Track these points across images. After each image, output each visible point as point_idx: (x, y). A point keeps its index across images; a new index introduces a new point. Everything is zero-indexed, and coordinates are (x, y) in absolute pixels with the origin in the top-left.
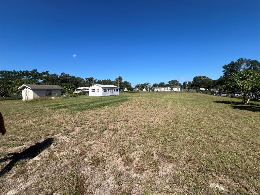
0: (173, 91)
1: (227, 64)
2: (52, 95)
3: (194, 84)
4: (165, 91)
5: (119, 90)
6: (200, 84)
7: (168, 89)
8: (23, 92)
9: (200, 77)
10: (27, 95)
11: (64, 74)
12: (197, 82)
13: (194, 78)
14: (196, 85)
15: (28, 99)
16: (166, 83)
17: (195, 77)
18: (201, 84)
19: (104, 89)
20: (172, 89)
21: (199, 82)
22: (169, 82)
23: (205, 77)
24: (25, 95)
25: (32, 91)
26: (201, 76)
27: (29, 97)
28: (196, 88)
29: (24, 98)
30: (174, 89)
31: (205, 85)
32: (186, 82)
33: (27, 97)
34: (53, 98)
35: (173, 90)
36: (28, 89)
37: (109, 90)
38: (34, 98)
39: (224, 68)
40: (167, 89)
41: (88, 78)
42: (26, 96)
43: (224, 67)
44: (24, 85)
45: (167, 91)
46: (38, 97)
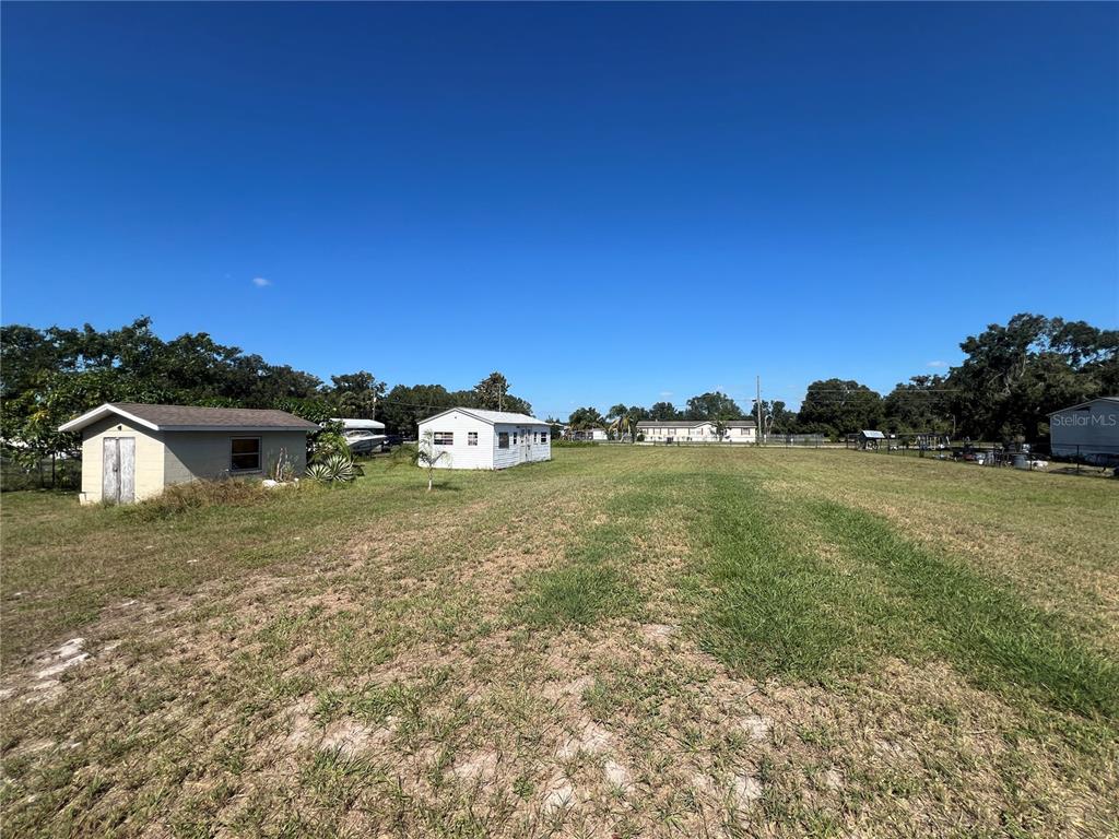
0: (724, 440)
1: (976, 335)
2: (265, 463)
3: (812, 413)
4: (694, 440)
5: (548, 437)
6: (838, 414)
7: (704, 432)
8: (93, 451)
9: (834, 385)
10: (117, 470)
11: (238, 355)
12: (827, 406)
13: (810, 388)
14: (820, 419)
15: (125, 492)
16: (681, 406)
17: (815, 383)
18: (844, 413)
19: (501, 434)
20: (720, 431)
21: (834, 405)
22: (692, 403)
23: (852, 385)
24: (105, 470)
25: (161, 445)
26: (836, 380)
27: (132, 482)
28: (822, 427)
29: (93, 487)
30: (729, 432)
31: (858, 416)
32: (765, 404)
33: (119, 480)
34: (270, 483)
35: (727, 438)
36: (127, 431)
37: (518, 438)
38: (173, 492)
39: (967, 352)
40: (698, 433)
41: (345, 378)
42: (112, 475)
43: (965, 347)
44: (108, 407)
45: (700, 440)
46: (195, 479)
